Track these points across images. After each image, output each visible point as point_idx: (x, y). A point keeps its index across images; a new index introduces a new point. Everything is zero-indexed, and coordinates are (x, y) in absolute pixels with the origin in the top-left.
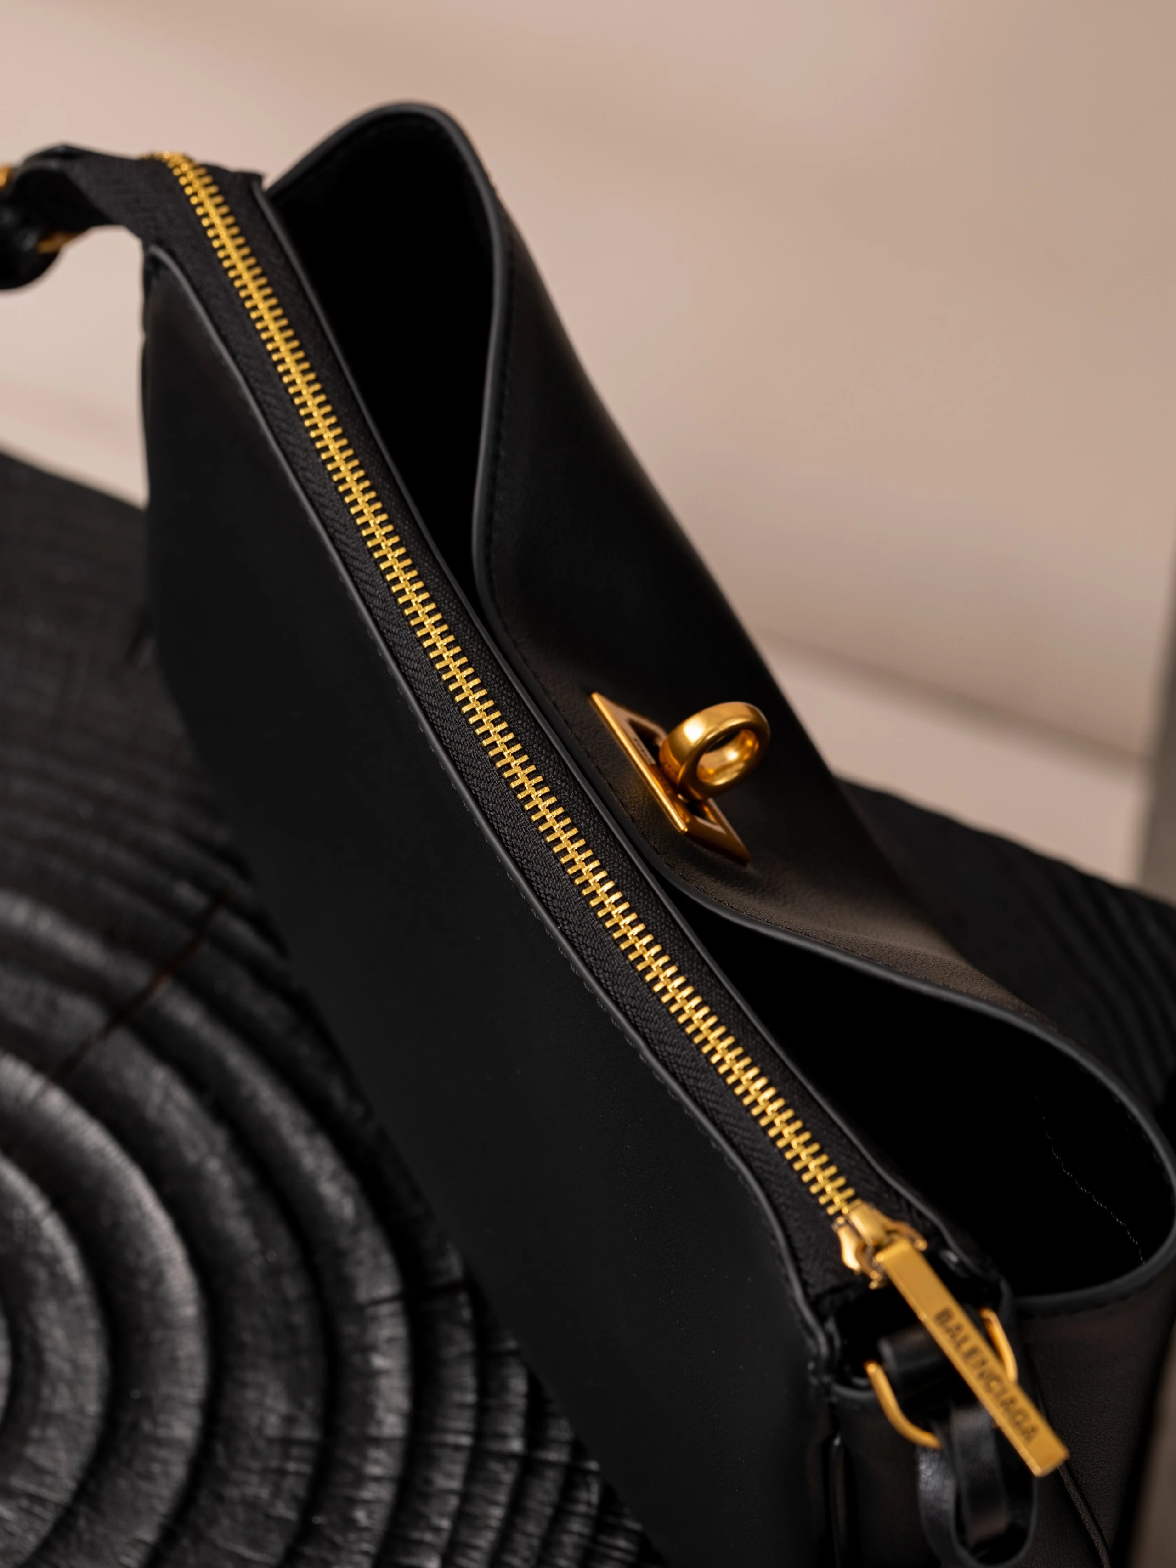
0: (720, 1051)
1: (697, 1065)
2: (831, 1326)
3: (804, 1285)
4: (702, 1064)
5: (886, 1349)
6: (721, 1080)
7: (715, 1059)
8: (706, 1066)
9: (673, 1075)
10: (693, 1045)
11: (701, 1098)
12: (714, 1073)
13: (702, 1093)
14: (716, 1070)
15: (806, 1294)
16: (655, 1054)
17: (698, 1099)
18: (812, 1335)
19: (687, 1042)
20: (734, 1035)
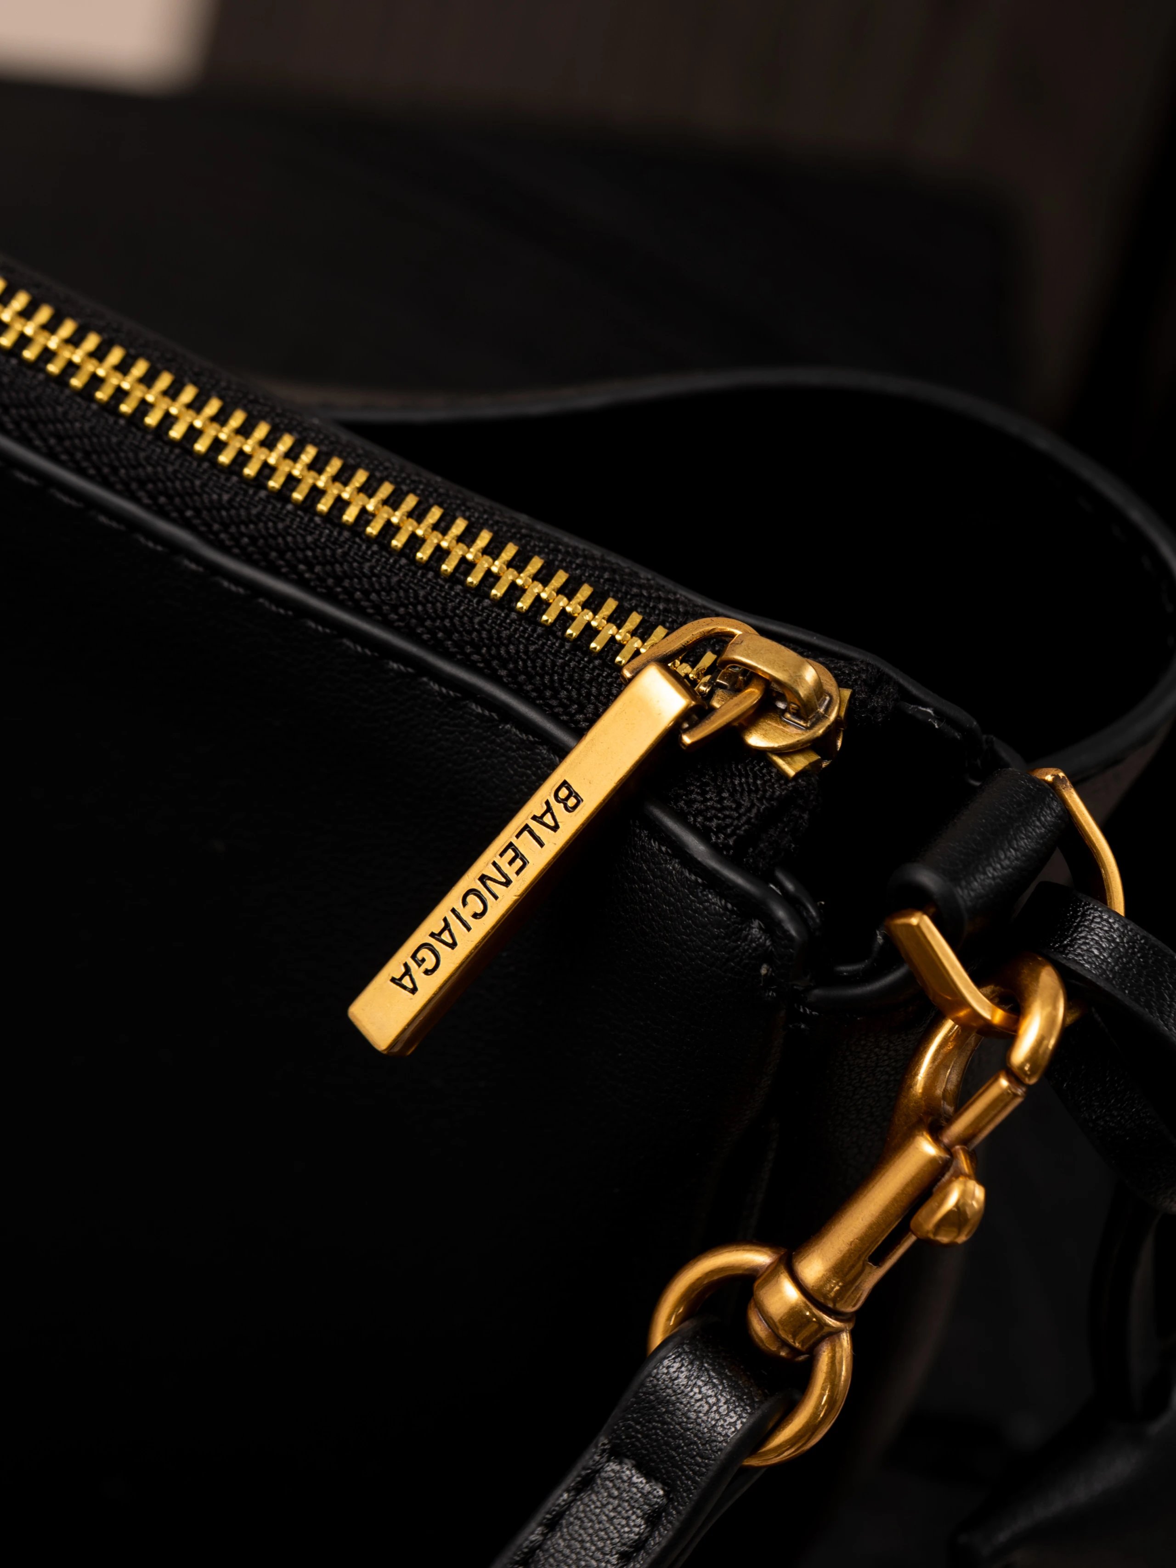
2: (786, 884)
5: (930, 880)
6: (375, 548)
8: (336, 534)
9: (274, 571)
11: (349, 592)
12: (357, 540)
14: (359, 533)
15: (716, 848)
17: (345, 598)
18: (758, 912)
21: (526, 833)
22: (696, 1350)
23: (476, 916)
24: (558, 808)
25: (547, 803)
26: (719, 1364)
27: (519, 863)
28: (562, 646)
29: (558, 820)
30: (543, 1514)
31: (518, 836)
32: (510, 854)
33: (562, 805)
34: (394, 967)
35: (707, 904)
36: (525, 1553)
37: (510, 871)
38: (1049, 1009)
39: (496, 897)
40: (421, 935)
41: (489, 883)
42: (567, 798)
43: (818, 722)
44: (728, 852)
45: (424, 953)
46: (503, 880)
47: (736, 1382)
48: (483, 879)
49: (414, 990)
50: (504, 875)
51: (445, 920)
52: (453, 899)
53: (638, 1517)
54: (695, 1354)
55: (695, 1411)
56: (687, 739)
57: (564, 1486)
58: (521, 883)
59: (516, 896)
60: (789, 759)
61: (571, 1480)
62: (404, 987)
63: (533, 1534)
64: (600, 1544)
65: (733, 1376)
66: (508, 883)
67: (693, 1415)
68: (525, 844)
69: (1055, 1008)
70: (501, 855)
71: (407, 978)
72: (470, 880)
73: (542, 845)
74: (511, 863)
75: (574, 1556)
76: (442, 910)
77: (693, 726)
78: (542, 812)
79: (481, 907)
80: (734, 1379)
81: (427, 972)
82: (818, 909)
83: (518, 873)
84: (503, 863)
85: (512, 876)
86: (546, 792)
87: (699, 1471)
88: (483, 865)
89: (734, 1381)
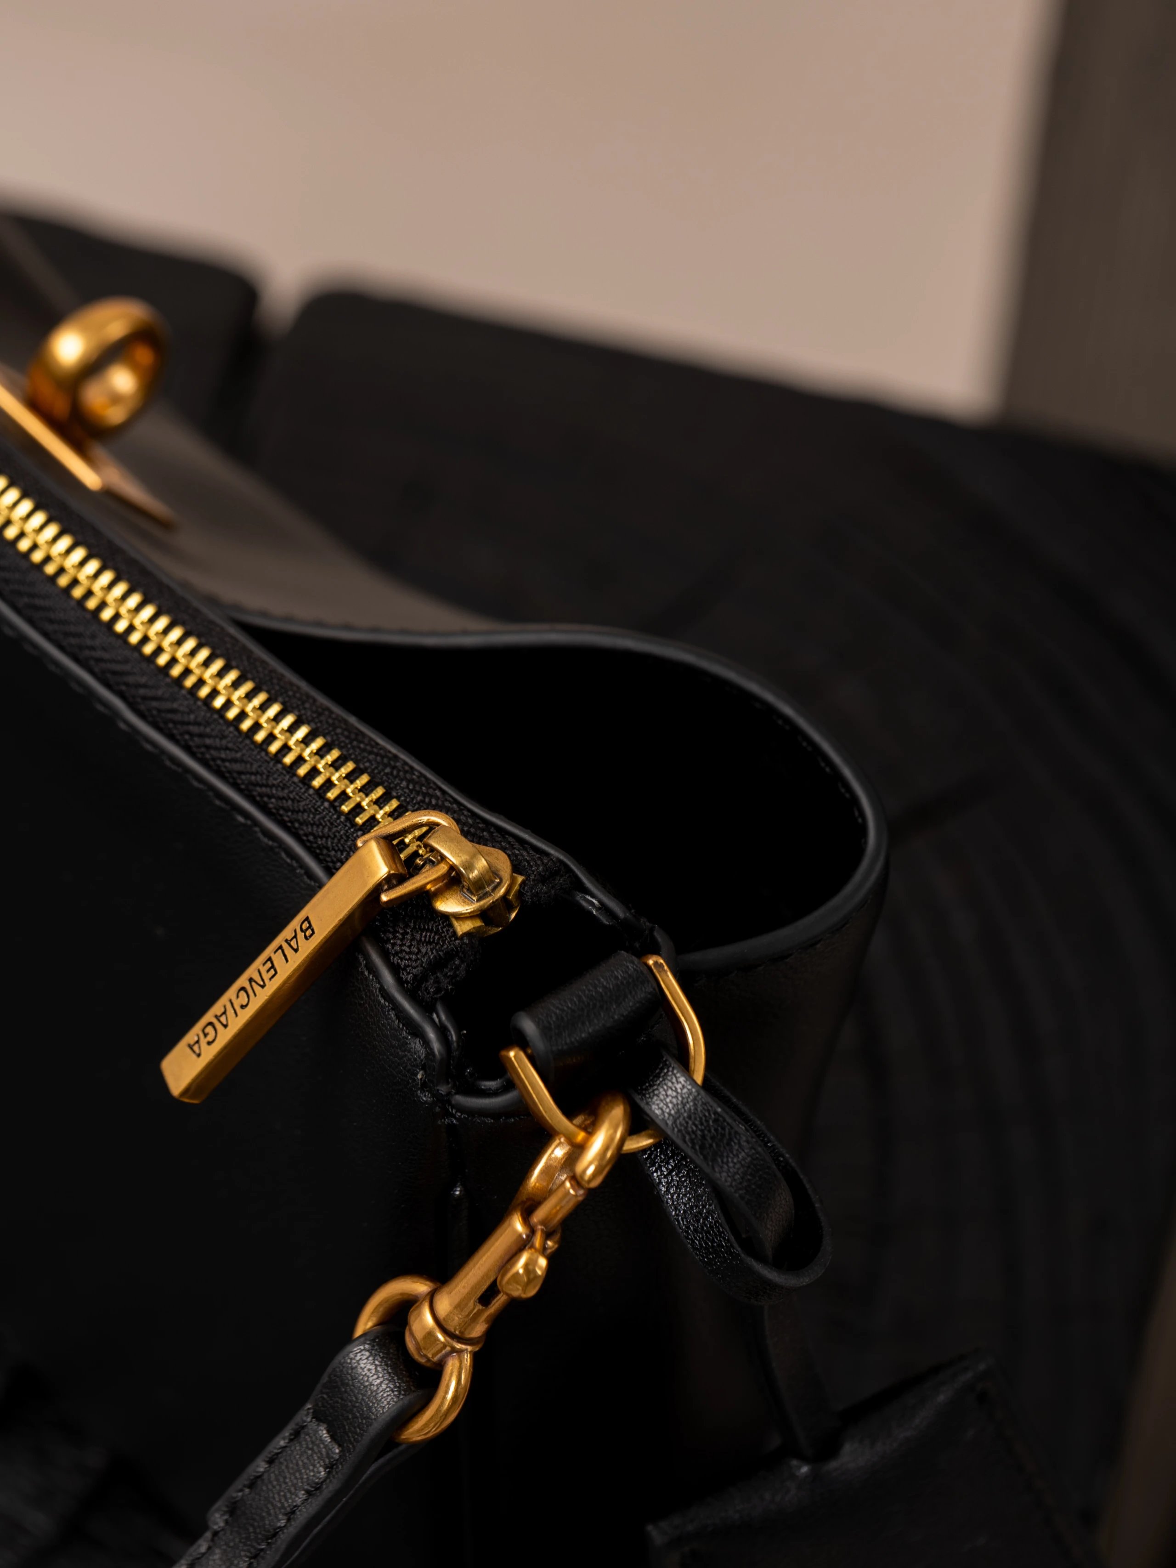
0: (223, 692)
1: (196, 717)
2: (442, 1016)
3: (395, 970)
4: (203, 713)
5: (528, 1026)
6: (231, 729)
7: (218, 703)
8: (208, 715)
9: (171, 737)
10: (184, 692)
11: (214, 759)
12: (221, 721)
13: (214, 753)
14: (223, 717)
15: (400, 981)
16: (142, 715)
17: (212, 763)
18: (417, 1032)
19: (176, 689)
20: (237, 667)
21: (280, 951)
22: (372, 1350)
23: (243, 1007)
24: (301, 936)
25: (295, 931)
26: (385, 1362)
27: (272, 972)
28: (339, 818)
29: (299, 944)
30: (266, 1454)
31: (275, 952)
32: (269, 964)
33: (303, 934)
34: (191, 1037)
35: (390, 1021)
36: (252, 1480)
37: (266, 977)
38: (611, 1131)
39: (255, 995)
40: (209, 1017)
41: (253, 984)
42: (307, 929)
43: (484, 897)
44: (407, 985)
45: (209, 1029)
46: (262, 983)
47: (393, 1377)
48: (251, 980)
49: (199, 1055)
50: (263, 980)
51: (225, 1007)
52: (231, 992)
53: (321, 1466)
54: (371, 1353)
55: (362, 1394)
56: (384, 898)
57: (281, 1435)
58: (272, 986)
59: (266, 996)
60: (461, 922)
61: (287, 1433)
62: (194, 1052)
63: (260, 1465)
64: (295, 1481)
65: (392, 1373)
66: (263, 987)
67: (360, 1397)
68: (278, 959)
69: (615, 1132)
70: (264, 964)
71: (197, 1046)
72: (242, 981)
73: (287, 961)
74: (268, 971)
75: (278, 1487)
76: (224, 1000)
77: (391, 887)
78: (291, 937)
79: (247, 999)
80: (392, 1375)
81: (209, 1043)
82: (459, 1036)
83: (270, 979)
84: (263, 970)
85: (267, 981)
86: (295, 923)
87: (356, 1439)
88: (251, 971)
89: (392, 1377)
